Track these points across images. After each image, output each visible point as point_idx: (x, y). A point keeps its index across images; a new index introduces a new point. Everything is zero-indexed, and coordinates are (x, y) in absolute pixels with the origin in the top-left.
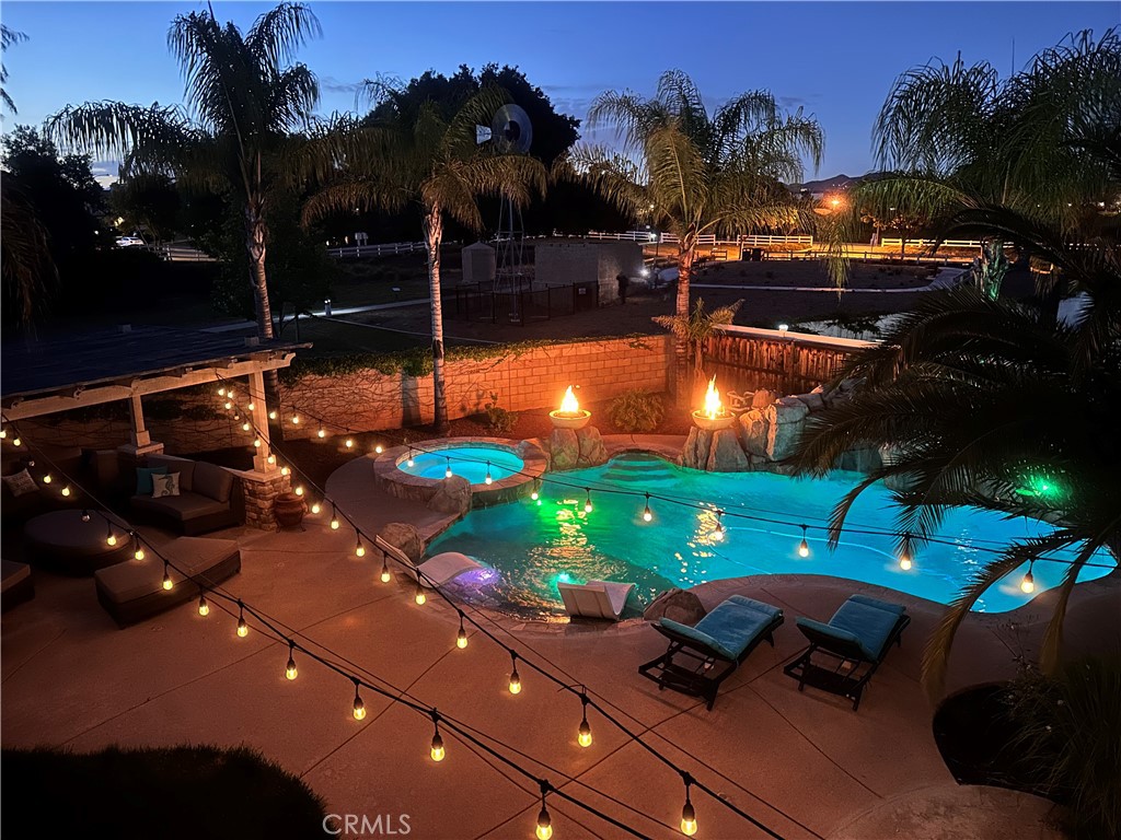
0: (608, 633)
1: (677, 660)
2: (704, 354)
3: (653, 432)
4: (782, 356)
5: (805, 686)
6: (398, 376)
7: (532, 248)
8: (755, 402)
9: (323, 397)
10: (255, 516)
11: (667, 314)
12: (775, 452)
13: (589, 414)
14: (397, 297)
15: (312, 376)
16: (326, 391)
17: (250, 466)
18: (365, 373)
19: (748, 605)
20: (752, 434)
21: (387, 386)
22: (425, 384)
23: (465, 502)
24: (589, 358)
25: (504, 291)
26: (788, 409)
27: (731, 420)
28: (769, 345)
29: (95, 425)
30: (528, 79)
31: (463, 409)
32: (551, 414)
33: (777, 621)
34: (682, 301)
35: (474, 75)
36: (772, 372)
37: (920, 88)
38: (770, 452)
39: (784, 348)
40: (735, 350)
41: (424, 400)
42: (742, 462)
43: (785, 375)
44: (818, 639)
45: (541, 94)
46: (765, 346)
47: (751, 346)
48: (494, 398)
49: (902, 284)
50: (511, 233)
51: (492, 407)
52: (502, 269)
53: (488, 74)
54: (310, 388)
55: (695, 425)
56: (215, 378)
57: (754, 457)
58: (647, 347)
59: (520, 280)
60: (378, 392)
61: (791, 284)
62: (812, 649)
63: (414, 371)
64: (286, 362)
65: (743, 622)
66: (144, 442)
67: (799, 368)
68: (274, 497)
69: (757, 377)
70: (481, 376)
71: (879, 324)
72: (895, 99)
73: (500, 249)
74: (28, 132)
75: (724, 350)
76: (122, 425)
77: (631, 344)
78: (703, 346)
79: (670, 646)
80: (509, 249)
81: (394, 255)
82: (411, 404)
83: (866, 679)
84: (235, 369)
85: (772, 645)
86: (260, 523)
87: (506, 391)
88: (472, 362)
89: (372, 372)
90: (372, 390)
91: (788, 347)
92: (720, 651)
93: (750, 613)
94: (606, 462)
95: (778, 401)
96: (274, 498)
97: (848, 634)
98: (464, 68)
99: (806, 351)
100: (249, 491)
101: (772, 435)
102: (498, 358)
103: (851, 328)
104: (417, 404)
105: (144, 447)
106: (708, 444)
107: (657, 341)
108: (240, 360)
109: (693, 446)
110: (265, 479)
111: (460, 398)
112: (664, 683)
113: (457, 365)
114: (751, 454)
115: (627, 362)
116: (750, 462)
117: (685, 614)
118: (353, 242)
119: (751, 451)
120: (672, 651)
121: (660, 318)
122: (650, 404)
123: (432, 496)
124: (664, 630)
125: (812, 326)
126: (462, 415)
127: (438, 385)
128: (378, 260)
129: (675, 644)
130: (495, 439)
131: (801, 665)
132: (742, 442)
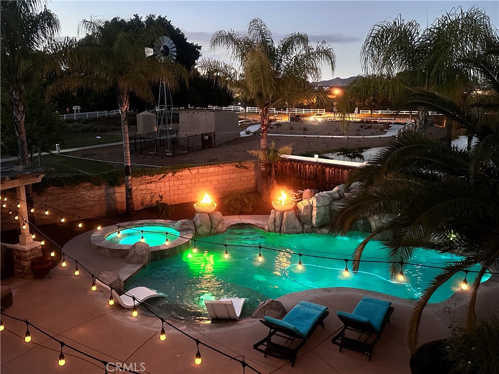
0: (234, 327)
1: (275, 339)
2: (276, 171)
3: (250, 213)
4: (316, 171)
5: (343, 349)
6: (104, 186)
7: (178, 114)
8: (304, 196)
9: (59, 200)
10: (20, 271)
11: (256, 149)
12: (316, 222)
13: (216, 205)
14: (99, 142)
15: (52, 188)
16: (60, 196)
17: (17, 241)
18: (84, 185)
19: (309, 307)
20: (303, 212)
21: (98, 192)
22: (120, 192)
23: (147, 257)
24: (214, 174)
25: (162, 138)
26: (322, 199)
27: (292, 205)
28: (309, 166)
30: (172, 24)
31: (142, 204)
32: (195, 205)
33: (325, 314)
34: (263, 143)
35: (142, 20)
36: (311, 179)
38: (314, 222)
39: (317, 167)
40: (292, 168)
41: (119, 199)
42: (300, 229)
43: (318, 181)
44: (348, 322)
45: (180, 31)
46: (307, 166)
47: (300, 166)
48: (161, 197)
49: (372, 133)
50: (166, 106)
51: (160, 202)
52: (160, 126)
53: (150, 20)
54: (51, 194)
55: (274, 209)
57: (305, 225)
58: (245, 167)
59: (172, 132)
60: (92, 196)
61: (316, 134)
62: (346, 328)
63: (114, 183)
64: (39, 180)
65: (308, 316)
67: (326, 176)
68: (32, 259)
69: (304, 182)
70: (153, 184)
71: (363, 154)
72: (371, 38)
73: (159, 115)
75: (286, 168)
77: (237, 166)
78: (275, 166)
79: (270, 332)
80: (165, 115)
81: (97, 118)
83: (375, 343)
85: (323, 328)
86: (22, 276)
87: (168, 194)
88: (148, 177)
89: (88, 184)
90: (88, 194)
91: (320, 167)
92: (297, 333)
93: (312, 311)
94: (226, 231)
95: (317, 195)
97: (364, 319)
98: (136, 16)
99: (328, 169)
100: (16, 256)
101: (314, 213)
102: (163, 175)
103: (349, 156)
104: (115, 202)
106: (281, 219)
107: (250, 164)
109: (273, 220)
110: (26, 248)
111: (141, 198)
112: (267, 353)
113: (139, 179)
114: (304, 224)
115: (235, 176)
116: (303, 228)
117: (276, 313)
118: (72, 112)
119: (304, 222)
120: (271, 334)
121: (252, 152)
122: (248, 198)
123: (126, 255)
124: (267, 323)
125: (330, 155)
126: (141, 208)
127: (129, 191)
128: (87, 121)
129: (272, 330)
130: (162, 220)
131: (340, 338)
132: (299, 217)
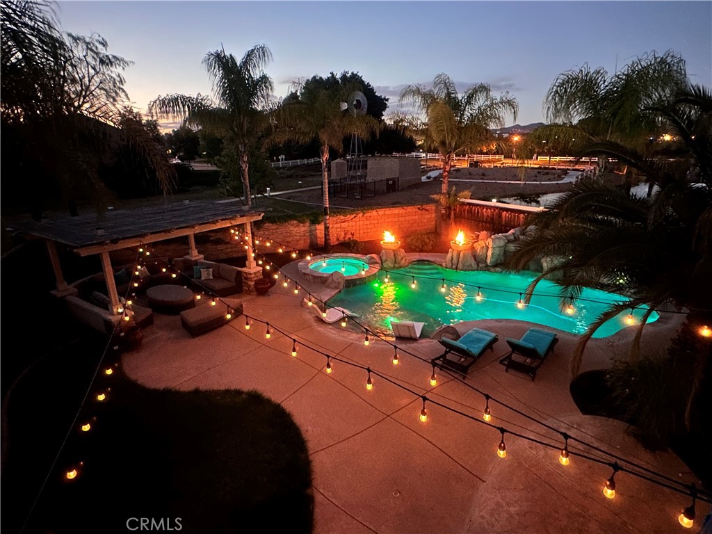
0: (414, 345)
1: (449, 357)
2: (455, 214)
3: (430, 251)
4: (493, 215)
5: (509, 370)
6: (307, 224)
7: (366, 161)
8: (480, 237)
10: (247, 288)
11: (437, 194)
12: (491, 261)
13: (400, 242)
14: (300, 186)
17: (244, 266)
18: (292, 223)
19: (481, 333)
20: (479, 252)
21: (303, 229)
22: (320, 229)
23: (342, 284)
24: (398, 215)
25: (352, 183)
26: (497, 240)
27: (469, 246)
28: (487, 209)
29: (172, 247)
30: (363, 79)
31: (338, 239)
32: (381, 242)
33: (495, 340)
34: (444, 188)
35: (337, 77)
36: (488, 222)
37: (567, 82)
38: (489, 261)
39: (494, 210)
40: (470, 211)
41: (319, 235)
42: (475, 267)
43: (494, 224)
44: (515, 347)
45: (370, 86)
46: (485, 210)
47: (478, 210)
48: (353, 235)
49: (549, 179)
50: (356, 154)
51: (352, 239)
52: (351, 172)
53: (344, 77)
54: (267, 230)
55: (451, 248)
56: (230, 225)
57: (480, 264)
58: (426, 210)
59: (360, 177)
60: (298, 232)
61: (494, 179)
62: (513, 352)
63: (315, 221)
64: (260, 218)
65: (479, 340)
66: (195, 255)
67: (502, 220)
69: (480, 225)
70: (346, 223)
71: (539, 199)
72: (555, 87)
73: (350, 162)
74: (129, 109)
75: (464, 211)
76: (185, 247)
77: (419, 209)
78: (454, 209)
80: (355, 162)
81: (298, 166)
82: (313, 237)
83: (538, 367)
84: (239, 221)
85: (492, 351)
86: (249, 292)
87: (358, 232)
88: (342, 217)
89: (295, 222)
90: (295, 231)
91: (496, 210)
92: (470, 353)
93: (481, 336)
94: (408, 266)
95: (493, 236)
96: (255, 281)
97: (531, 346)
98: (332, 73)
99: (505, 212)
100: (244, 277)
101: (490, 253)
102: (354, 215)
103: (526, 201)
104: (316, 237)
105: (195, 256)
106: (458, 257)
107: (432, 207)
108: (241, 216)
109: (451, 259)
110: (252, 271)
111: (336, 235)
112: (442, 367)
113: (335, 219)
114: (479, 262)
115: (417, 217)
116: (478, 266)
117: (451, 336)
118: (278, 160)
120: (446, 352)
121: (433, 196)
122: (429, 238)
123: (326, 281)
124: (443, 343)
125: (507, 200)
126: (337, 243)
127: (327, 228)
128: (290, 168)
129: (448, 349)
130: (353, 254)
131: (507, 360)
132: (475, 257)
